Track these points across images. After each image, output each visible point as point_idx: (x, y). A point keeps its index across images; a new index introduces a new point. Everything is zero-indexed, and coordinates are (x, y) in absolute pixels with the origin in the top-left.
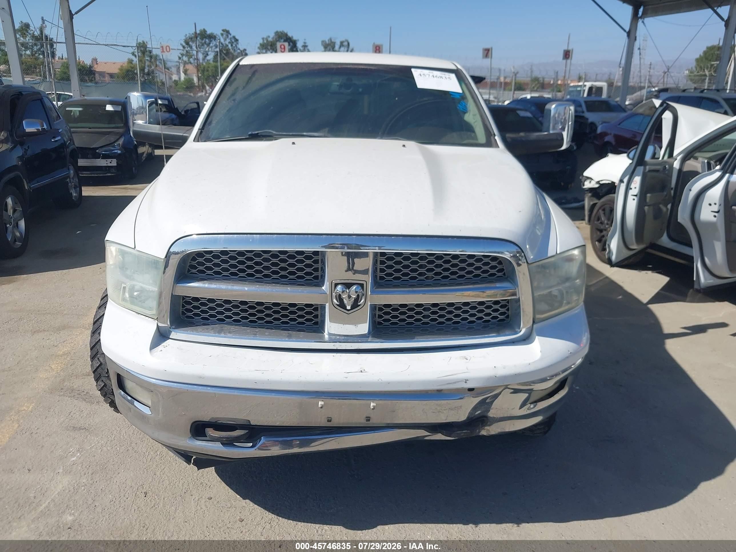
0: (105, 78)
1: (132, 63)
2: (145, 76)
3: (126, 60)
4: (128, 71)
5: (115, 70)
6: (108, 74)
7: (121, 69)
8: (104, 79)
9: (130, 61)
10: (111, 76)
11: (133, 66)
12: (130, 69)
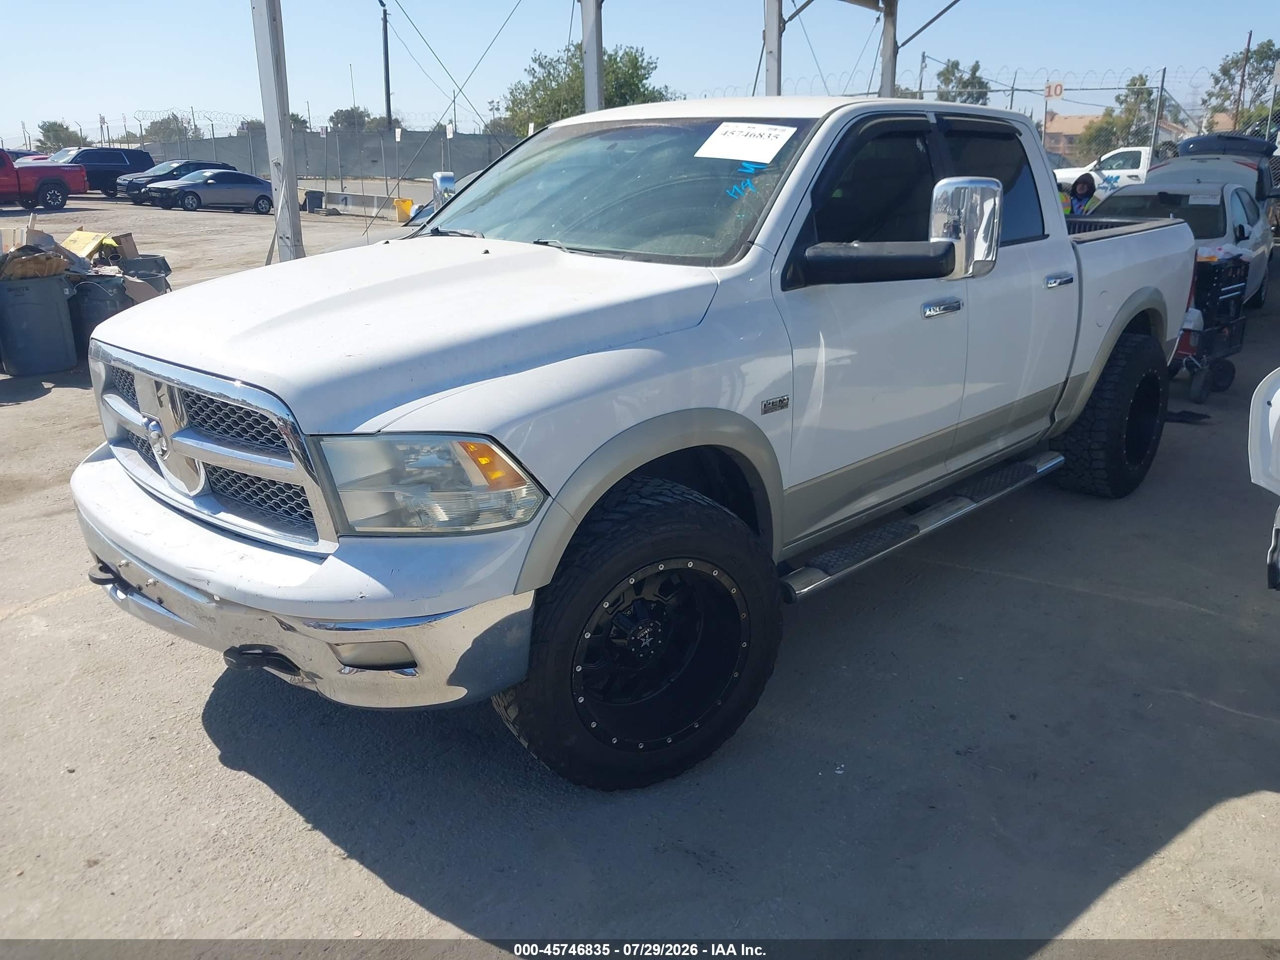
0: (1059, 144)
1: (1111, 115)
2: (1130, 137)
3: (1100, 112)
4: (1100, 130)
5: (1078, 129)
6: (1066, 136)
7: (1088, 128)
8: (1058, 146)
9: (1109, 112)
10: (1071, 139)
11: (1111, 120)
12: (1105, 126)
